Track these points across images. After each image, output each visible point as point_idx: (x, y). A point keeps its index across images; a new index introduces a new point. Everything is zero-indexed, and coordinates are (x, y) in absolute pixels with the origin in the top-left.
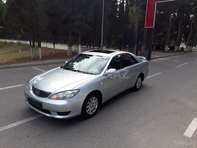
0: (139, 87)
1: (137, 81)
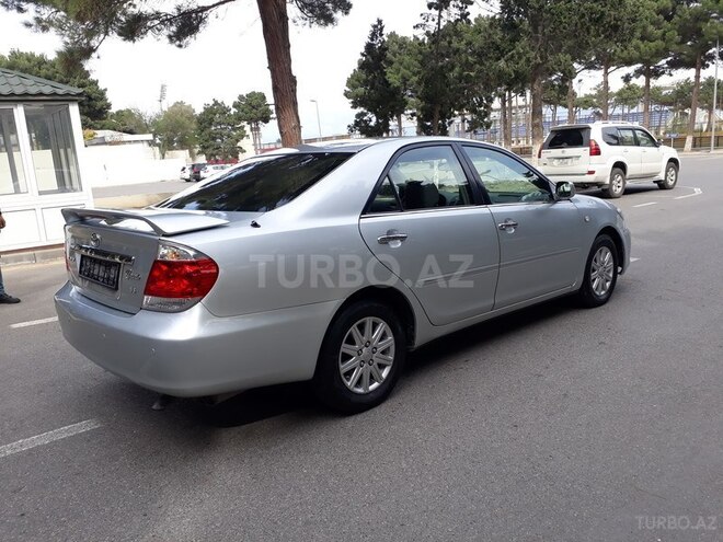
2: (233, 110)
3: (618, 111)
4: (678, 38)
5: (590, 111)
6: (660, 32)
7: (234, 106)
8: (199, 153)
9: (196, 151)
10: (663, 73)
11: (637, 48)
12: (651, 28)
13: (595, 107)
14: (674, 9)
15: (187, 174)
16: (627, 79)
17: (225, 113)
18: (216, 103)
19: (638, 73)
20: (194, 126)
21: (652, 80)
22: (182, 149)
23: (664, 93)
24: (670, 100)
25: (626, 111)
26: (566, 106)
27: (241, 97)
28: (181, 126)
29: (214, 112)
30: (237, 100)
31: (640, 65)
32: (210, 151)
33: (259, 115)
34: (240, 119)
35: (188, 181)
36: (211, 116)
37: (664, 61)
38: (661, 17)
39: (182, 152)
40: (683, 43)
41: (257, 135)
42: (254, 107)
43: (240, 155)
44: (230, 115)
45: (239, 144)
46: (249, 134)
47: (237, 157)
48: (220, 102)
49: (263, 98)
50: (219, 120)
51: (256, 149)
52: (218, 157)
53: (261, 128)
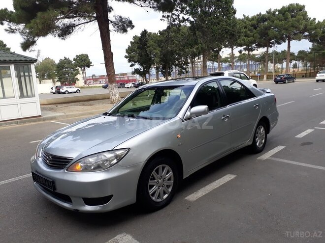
0: (261, 145)
1: (256, 132)
2: (74, 62)
3: (238, 64)
4: (259, 36)
5: (227, 64)
6: (252, 34)
7: (74, 60)
8: (57, 81)
9: (56, 80)
10: (254, 50)
11: (243, 40)
12: (249, 32)
13: (229, 62)
14: (257, 24)
15: (54, 90)
16: (240, 52)
17: (69, 63)
18: (65, 58)
19: (245, 49)
20: (55, 69)
21: (250, 53)
22: (49, 79)
23: (256, 57)
24: (259, 60)
25: (242, 64)
26: (217, 62)
27: (77, 56)
28: (49, 69)
29: (65, 63)
30: (75, 57)
31: (245, 47)
32: (62, 80)
33: (85, 64)
34: (76, 66)
35: (54, 93)
36: (63, 64)
37: (254, 45)
38: (252, 28)
39: (49, 80)
40: (261, 38)
41: (84, 73)
42: (83, 61)
43: (77, 82)
44: (72, 64)
45: (76, 77)
46: (81, 72)
47: (75, 83)
48: (67, 58)
49: (87, 56)
50: (67, 66)
51: (84, 79)
52: (66, 83)
53: (86, 70)
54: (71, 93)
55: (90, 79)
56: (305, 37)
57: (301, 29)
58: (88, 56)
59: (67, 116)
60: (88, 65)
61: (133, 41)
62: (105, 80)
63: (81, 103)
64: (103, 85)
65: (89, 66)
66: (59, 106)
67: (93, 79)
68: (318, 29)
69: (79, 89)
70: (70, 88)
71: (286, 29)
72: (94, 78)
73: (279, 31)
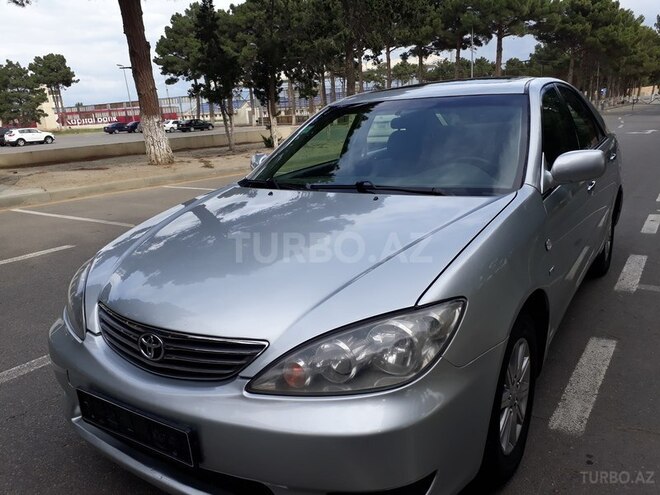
2: (30, 73)
4: (442, 25)
5: (371, 84)
6: (429, 19)
7: (30, 68)
10: (431, 53)
13: (376, 81)
16: (404, 56)
17: (21, 75)
18: (10, 63)
19: (414, 53)
21: (423, 59)
23: (428, 70)
27: (37, 59)
29: (9, 73)
30: (33, 62)
31: (414, 46)
32: (6, 115)
33: (60, 78)
34: (39, 82)
36: (5, 77)
37: (431, 43)
40: (445, 29)
41: (57, 98)
42: (53, 70)
43: (42, 119)
44: (27, 77)
45: (39, 107)
46: (50, 97)
47: (39, 122)
48: (14, 63)
49: (62, 60)
50: (15, 82)
51: (58, 113)
52: (16, 121)
53: (62, 91)
54: (32, 143)
55: (72, 113)
56: (531, 30)
57: (525, 13)
58: (64, 60)
59: (51, 195)
60: (67, 79)
61: (171, 26)
62: (107, 114)
63: (72, 164)
64: (107, 125)
65: (68, 83)
66: (21, 172)
67: (78, 113)
68: (555, 15)
69: (50, 134)
70: (29, 131)
71: (495, 13)
72: (81, 110)
73: (483, 16)
